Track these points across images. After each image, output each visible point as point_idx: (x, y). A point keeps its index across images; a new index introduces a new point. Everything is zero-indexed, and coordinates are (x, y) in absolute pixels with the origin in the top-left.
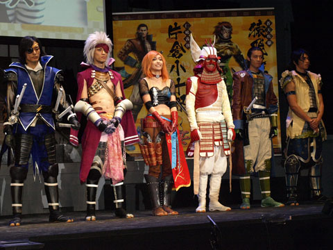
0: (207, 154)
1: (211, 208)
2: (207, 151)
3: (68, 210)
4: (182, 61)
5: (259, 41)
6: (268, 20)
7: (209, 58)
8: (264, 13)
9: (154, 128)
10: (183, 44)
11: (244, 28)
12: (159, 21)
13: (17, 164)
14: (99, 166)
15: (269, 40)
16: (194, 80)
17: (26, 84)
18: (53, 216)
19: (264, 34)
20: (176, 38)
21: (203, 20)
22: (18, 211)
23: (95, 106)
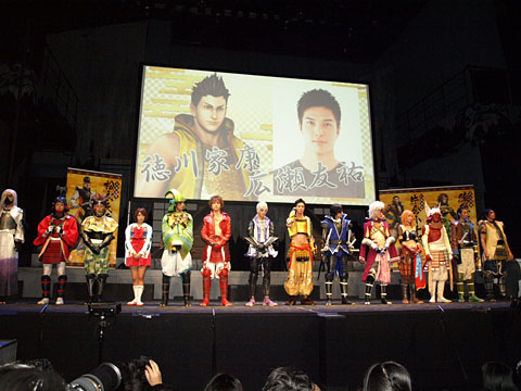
0: (435, 269)
1: (439, 300)
2: (435, 267)
3: (355, 298)
4: (419, 216)
6: (470, 192)
7: (436, 214)
8: (467, 188)
10: (420, 206)
11: (455, 197)
12: (405, 194)
14: (374, 274)
15: (471, 203)
16: (427, 227)
17: (332, 229)
18: (344, 301)
19: (468, 200)
20: (415, 203)
21: (431, 193)
23: (374, 241)
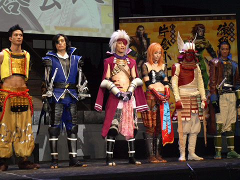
0: (186, 119)
1: (189, 158)
2: (186, 117)
4: (169, 52)
5: (224, 38)
6: (231, 23)
8: (228, 18)
9: (152, 100)
10: (170, 40)
11: (213, 29)
12: (152, 24)
13: (53, 125)
14: (117, 126)
15: (232, 37)
16: (177, 66)
17: (57, 69)
19: (228, 33)
20: (165, 36)
21: (184, 23)
22: (55, 158)
23: (116, 83)
